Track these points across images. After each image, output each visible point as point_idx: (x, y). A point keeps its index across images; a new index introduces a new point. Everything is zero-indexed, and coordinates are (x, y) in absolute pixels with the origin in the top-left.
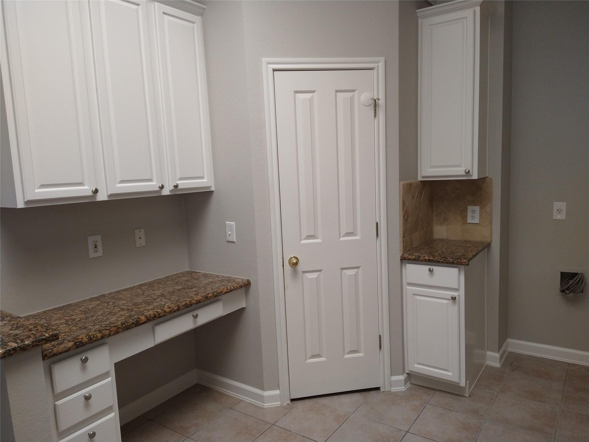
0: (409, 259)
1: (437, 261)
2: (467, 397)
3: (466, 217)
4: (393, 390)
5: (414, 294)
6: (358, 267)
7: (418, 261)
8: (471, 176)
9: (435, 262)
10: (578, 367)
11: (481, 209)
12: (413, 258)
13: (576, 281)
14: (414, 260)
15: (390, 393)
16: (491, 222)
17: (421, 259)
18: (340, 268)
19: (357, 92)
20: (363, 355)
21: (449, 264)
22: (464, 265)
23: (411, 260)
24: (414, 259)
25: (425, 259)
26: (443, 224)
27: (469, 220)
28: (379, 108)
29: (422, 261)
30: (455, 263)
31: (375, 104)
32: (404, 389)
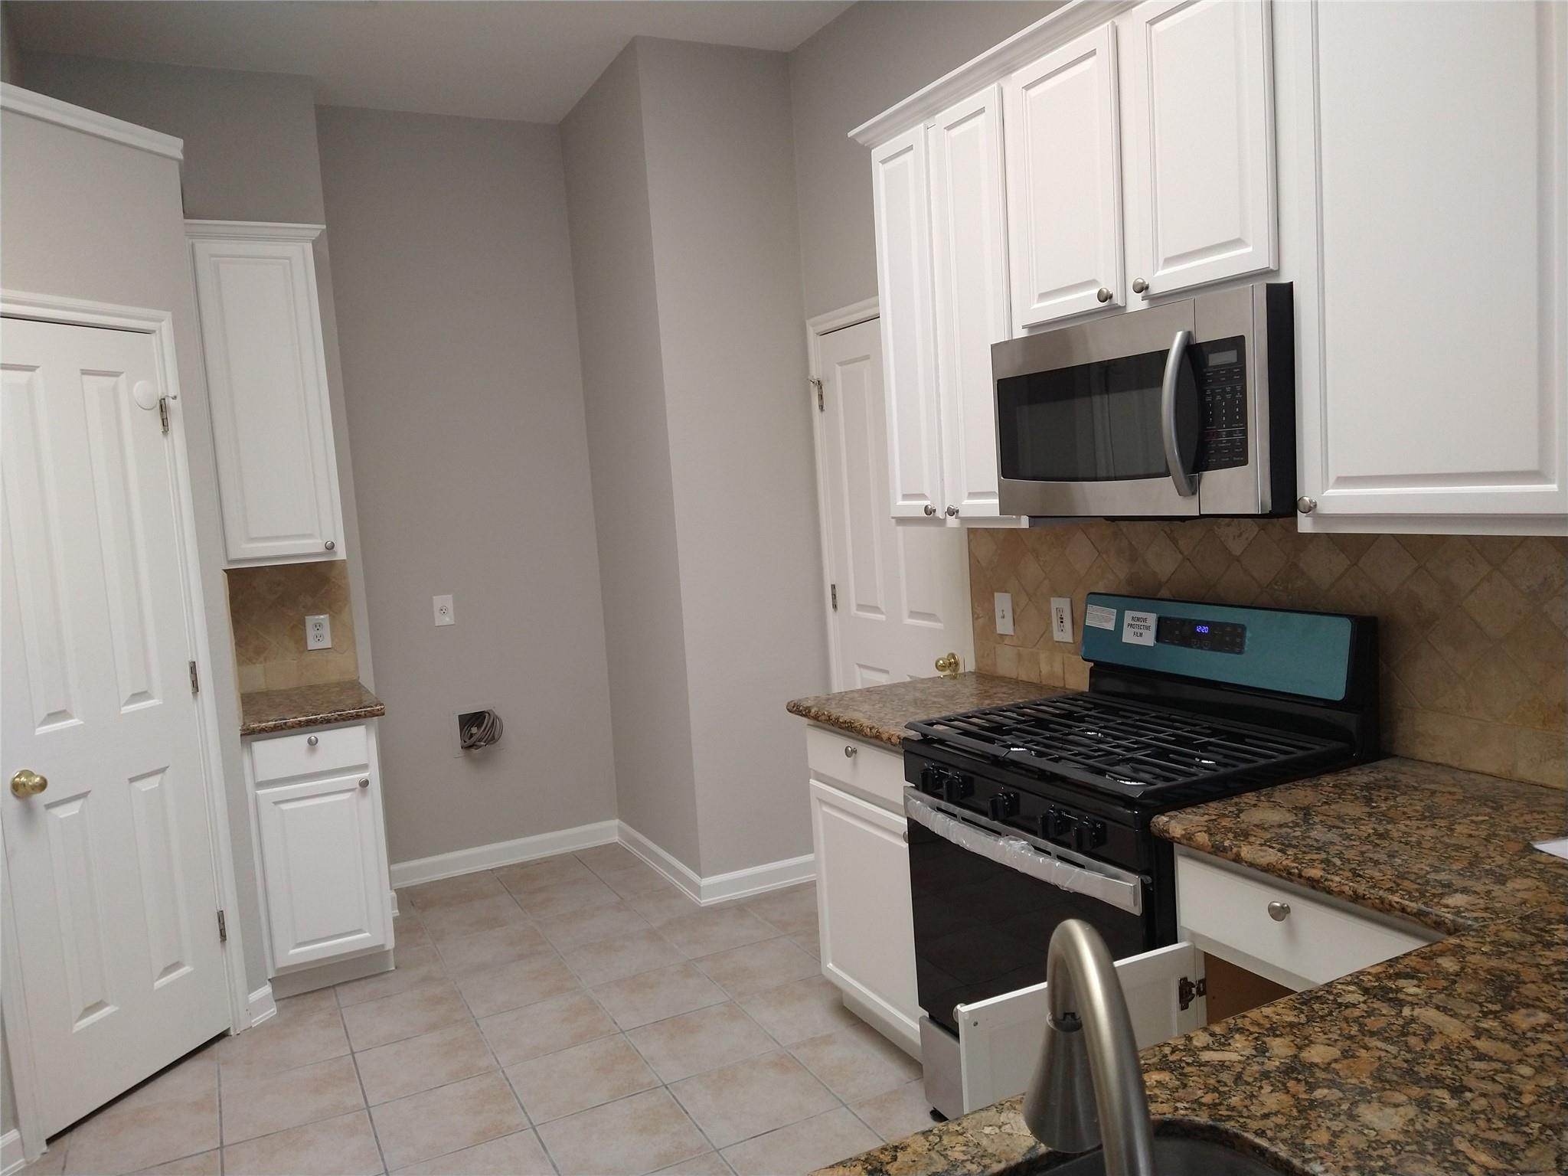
0: (262, 730)
1: (324, 720)
2: (394, 970)
3: (304, 639)
4: (255, 1022)
5: (276, 803)
6: (163, 770)
7: (283, 729)
8: (335, 553)
9: (321, 722)
10: (506, 869)
11: (333, 618)
12: (272, 727)
13: (489, 726)
14: (275, 729)
15: (251, 1031)
16: (353, 644)
17: (289, 724)
18: (127, 780)
19: (123, 376)
20: (192, 969)
21: (349, 719)
22: (377, 716)
23: (266, 731)
24: (274, 727)
25: (299, 721)
26: (254, 661)
27: (312, 644)
28: (170, 414)
29: (292, 727)
30: (361, 716)
31: (163, 408)
32: (274, 1011)
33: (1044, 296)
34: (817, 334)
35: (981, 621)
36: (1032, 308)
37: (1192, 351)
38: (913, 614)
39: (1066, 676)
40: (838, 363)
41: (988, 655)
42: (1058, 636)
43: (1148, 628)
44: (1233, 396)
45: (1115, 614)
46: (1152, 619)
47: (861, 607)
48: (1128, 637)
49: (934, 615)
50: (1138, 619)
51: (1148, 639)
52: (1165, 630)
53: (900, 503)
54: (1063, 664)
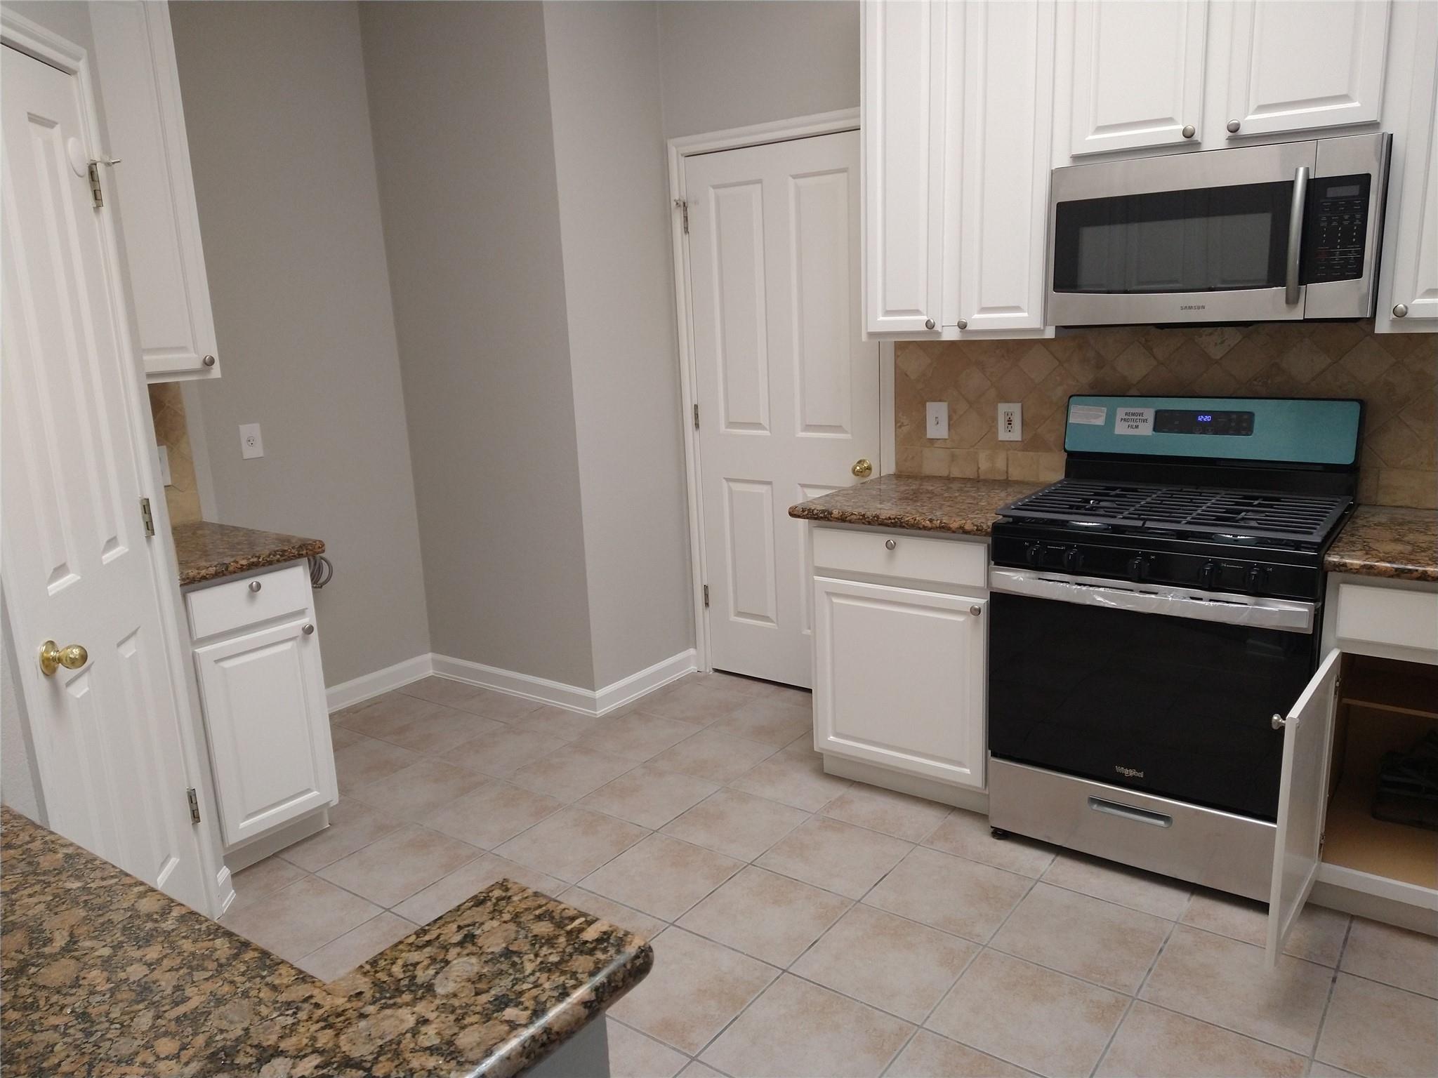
0: (203, 578)
1: (268, 562)
5: (217, 661)
7: (224, 575)
8: (211, 371)
9: (263, 565)
11: (170, 450)
12: (214, 573)
14: (216, 575)
17: (231, 569)
19: (57, 128)
20: (177, 859)
24: (216, 572)
25: (242, 565)
28: (99, 185)
29: (235, 572)
30: (302, 554)
31: (92, 173)
32: (233, 894)
33: (1100, 129)
34: (682, 155)
35: (905, 429)
36: (1087, 139)
37: (1313, 185)
38: (808, 427)
39: (1010, 470)
40: (711, 186)
41: (913, 458)
42: (1003, 435)
43: (1145, 421)
44: (1352, 223)
45: (1105, 411)
46: (1149, 414)
47: (731, 424)
48: (1121, 429)
49: (841, 426)
50: (1133, 414)
51: (1146, 429)
52: (1163, 422)
53: (881, 318)
54: (1007, 459)
